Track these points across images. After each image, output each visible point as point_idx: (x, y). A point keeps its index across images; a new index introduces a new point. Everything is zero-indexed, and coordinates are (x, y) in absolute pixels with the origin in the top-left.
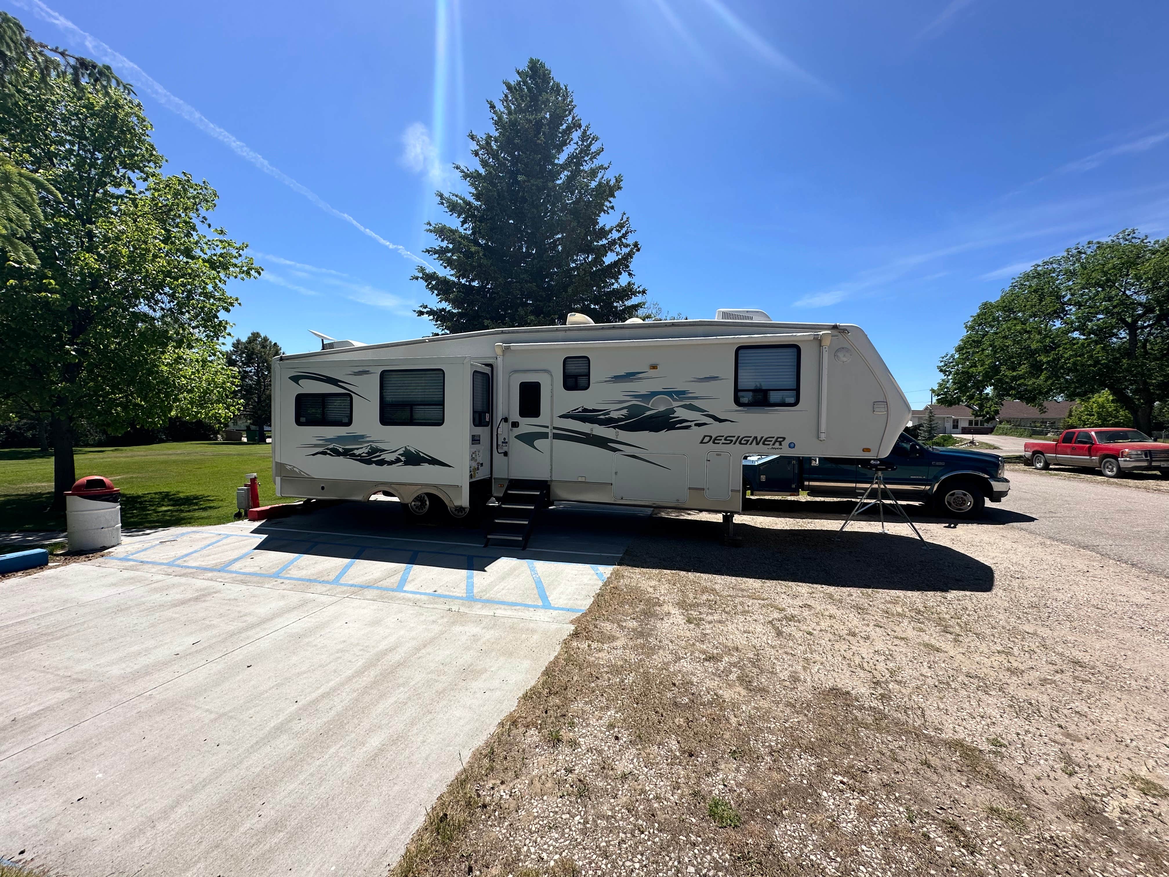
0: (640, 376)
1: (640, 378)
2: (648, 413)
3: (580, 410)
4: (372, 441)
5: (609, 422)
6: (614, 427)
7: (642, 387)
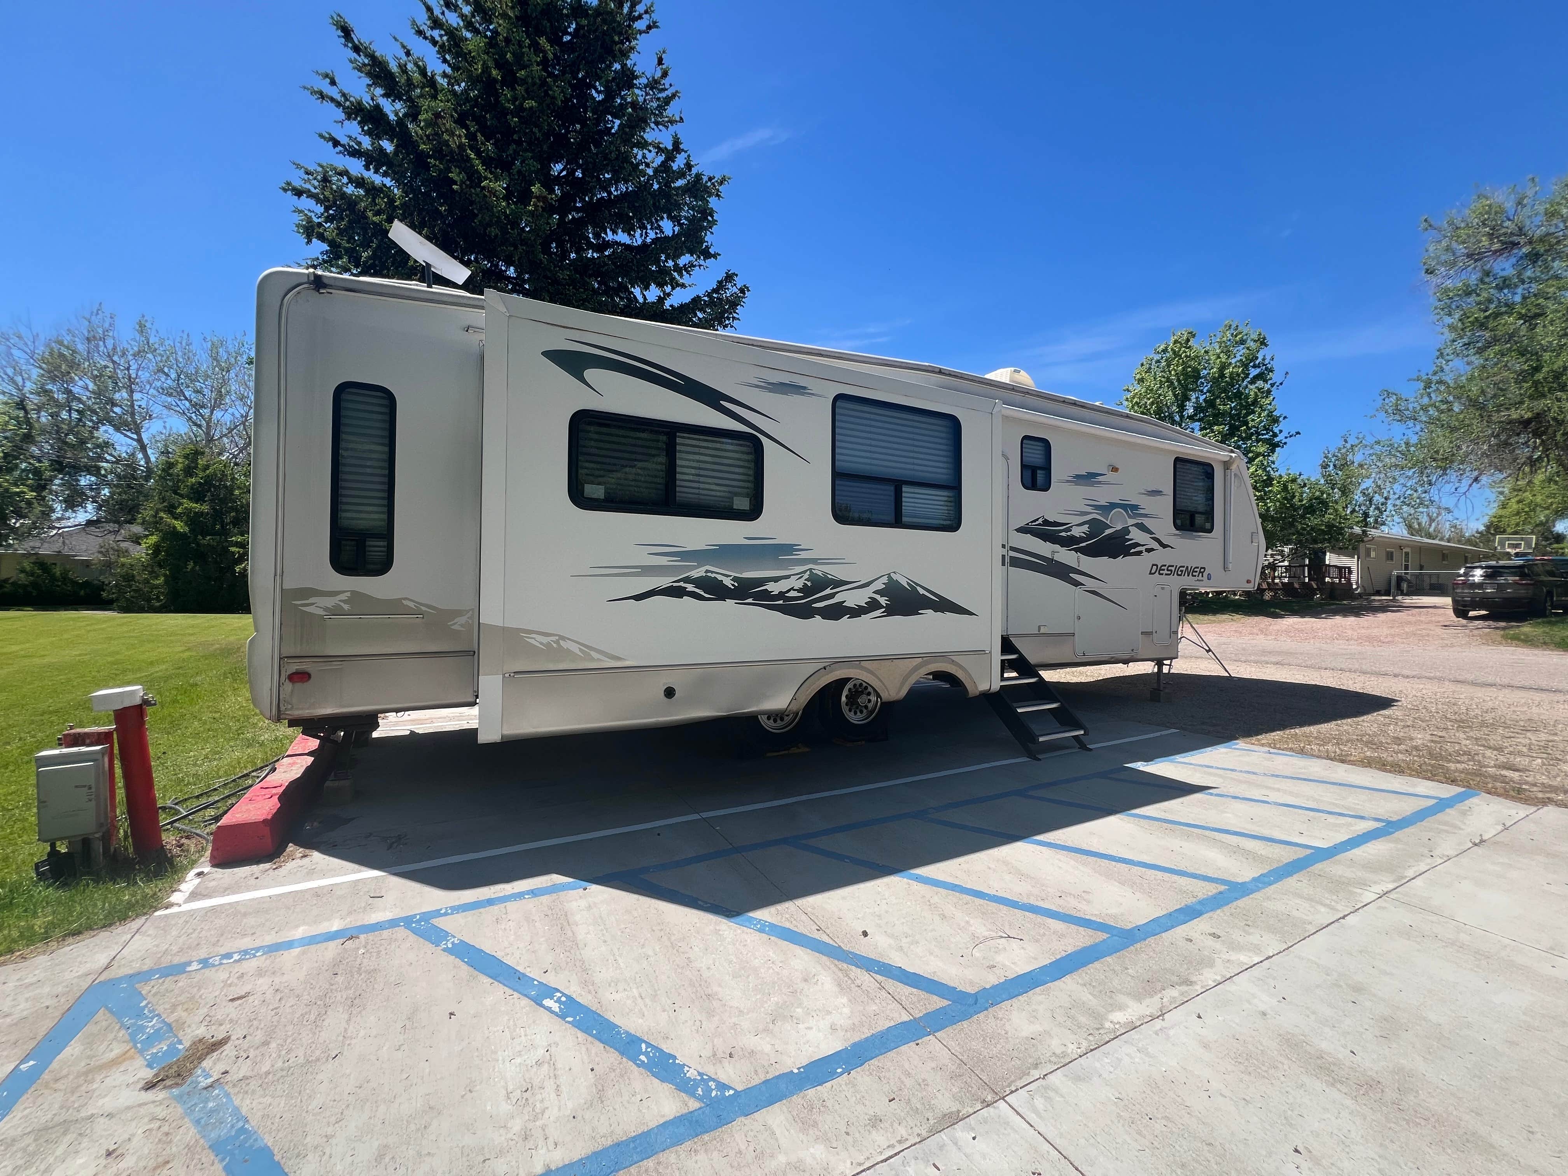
0: (1100, 478)
1: (1100, 483)
2: (1108, 532)
3: (1040, 521)
4: (814, 561)
5: (1069, 542)
6: (1076, 550)
7: (1103, 495)
